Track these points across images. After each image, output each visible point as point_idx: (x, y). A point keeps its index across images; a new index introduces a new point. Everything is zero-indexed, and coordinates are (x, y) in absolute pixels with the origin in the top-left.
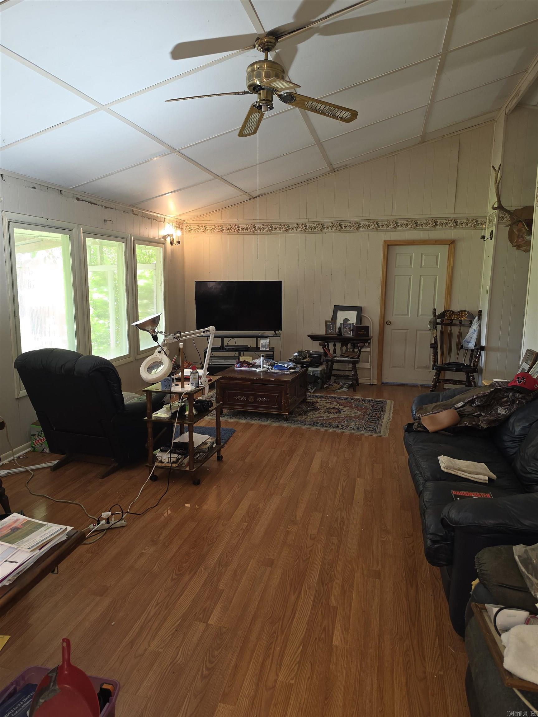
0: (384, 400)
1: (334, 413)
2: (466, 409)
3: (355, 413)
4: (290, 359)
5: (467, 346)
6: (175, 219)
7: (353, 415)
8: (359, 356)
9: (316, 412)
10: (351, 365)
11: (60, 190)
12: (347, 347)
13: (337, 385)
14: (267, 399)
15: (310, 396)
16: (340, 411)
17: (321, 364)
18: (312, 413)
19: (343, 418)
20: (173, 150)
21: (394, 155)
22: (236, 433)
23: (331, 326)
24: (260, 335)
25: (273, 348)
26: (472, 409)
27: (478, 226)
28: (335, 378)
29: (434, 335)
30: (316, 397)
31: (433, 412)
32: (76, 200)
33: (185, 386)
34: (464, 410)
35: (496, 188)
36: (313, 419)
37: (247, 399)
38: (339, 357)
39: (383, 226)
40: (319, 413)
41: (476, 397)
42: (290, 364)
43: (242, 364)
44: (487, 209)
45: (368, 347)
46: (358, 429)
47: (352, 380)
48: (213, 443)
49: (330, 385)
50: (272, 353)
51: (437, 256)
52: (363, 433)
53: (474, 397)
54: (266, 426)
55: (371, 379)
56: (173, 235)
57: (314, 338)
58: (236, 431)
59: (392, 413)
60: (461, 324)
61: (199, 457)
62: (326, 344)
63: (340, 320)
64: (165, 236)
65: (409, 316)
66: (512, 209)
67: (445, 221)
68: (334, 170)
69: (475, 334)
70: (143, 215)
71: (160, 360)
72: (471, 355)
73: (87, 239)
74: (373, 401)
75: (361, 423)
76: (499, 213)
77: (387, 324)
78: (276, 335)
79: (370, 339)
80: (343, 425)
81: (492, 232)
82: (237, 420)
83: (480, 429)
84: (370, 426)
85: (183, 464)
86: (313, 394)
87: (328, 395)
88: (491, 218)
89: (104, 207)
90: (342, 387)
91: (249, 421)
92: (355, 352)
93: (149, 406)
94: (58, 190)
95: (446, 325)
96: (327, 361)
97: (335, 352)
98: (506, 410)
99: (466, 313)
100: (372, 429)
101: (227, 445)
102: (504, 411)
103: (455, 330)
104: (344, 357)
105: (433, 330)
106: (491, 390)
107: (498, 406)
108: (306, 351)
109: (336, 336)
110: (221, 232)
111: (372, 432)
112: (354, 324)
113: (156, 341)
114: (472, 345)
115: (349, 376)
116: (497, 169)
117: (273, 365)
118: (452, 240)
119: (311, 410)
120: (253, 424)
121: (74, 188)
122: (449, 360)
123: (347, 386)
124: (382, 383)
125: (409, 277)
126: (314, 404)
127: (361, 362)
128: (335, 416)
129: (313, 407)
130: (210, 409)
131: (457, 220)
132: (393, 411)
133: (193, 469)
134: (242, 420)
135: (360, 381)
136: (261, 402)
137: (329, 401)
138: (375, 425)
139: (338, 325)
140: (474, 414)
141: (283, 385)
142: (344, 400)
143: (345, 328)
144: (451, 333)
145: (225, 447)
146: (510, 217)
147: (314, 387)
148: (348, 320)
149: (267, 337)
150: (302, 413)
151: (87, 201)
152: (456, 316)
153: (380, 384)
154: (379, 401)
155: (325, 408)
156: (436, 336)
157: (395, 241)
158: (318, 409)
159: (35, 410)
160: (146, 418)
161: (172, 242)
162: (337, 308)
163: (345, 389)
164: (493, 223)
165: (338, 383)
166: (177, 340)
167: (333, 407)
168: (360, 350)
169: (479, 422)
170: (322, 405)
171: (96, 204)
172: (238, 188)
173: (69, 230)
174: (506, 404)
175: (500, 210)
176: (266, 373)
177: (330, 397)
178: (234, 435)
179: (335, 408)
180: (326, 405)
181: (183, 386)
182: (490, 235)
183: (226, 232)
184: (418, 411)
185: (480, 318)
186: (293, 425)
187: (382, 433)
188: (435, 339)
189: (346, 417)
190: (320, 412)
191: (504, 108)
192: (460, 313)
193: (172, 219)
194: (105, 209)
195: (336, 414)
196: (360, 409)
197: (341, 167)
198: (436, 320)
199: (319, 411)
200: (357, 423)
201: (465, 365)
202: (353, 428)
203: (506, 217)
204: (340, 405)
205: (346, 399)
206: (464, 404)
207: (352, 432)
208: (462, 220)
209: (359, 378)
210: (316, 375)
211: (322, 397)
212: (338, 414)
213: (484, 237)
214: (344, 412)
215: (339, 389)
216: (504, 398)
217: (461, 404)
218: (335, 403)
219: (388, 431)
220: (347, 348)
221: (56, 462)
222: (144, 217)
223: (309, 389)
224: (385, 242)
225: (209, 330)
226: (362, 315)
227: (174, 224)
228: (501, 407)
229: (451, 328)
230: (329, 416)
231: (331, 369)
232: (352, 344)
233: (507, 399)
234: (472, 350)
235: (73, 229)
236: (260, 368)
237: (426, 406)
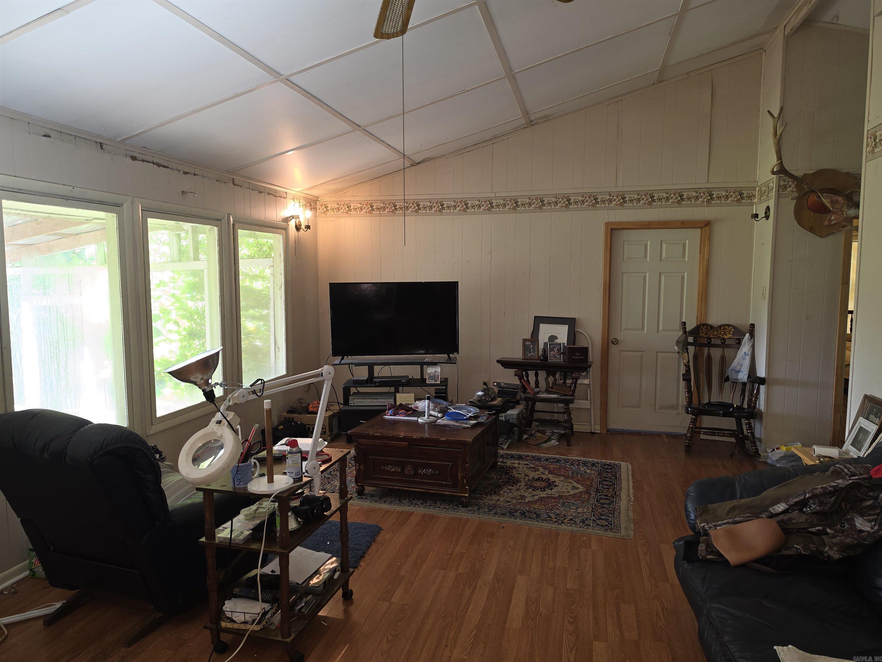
0: (616, 462)
1: (541, 489)
2: (793, 519)
3: (574, 488)
4: (470, 402)
5: (736, 378)
6: (303, 195)
7: (572, 492)
8: (574, 391)
9: (513, 486)
10: (561, 405)
11: (101, 143)
12: (554, 376)
13: (542, 436)
14: (435, 471)
15: (502, 456)
16: (550, 485)
17: (518, 403)
18: (507, 490)
19: (555, 498)
20: (277, 74)
21: (617, 101)
22: (382, 533)
23: (531, 346)
24: (426, 360)
25: (446, 380)
26: (806, 520)
27: (743, 201)
28: (538, 423)
29: (684, 361)
30: (512, 457)
31: (730, 521)
32: (131, 160)
33: (276, 477)
34: (790, 519)
35: (777, 142)
36: (509, 502)
37: (403, 470)
38: (543, 393)
39: (603, 202)
40: (518, 490)
41: (810, 494)
42: (472, 409)
43: (398, 408)
44: (756, 176)
45: (586, 377)
46: (583, 521)
47: (565, 428)
48: (336, 569)
49: (532, 435)
50: (445, 387)
51: (683, 244)
52: (592, 530)
53: (806, 495)
54: (432, 517)
55: (591, 425)
56: (299, 216)
57: (506, 364)
58: (383, 530)
59: (631, 487)
60: (724, 345)
61: (303, 607)
62: (524, 373)
63: (543, 338)
64: (287, 218)
65: (645, 331)
66: (799, 174)
67: (694, 194)
68: (531, 123)
69: (747, 360)
70: (251, 187)
71: (218, 437)
72: (742, 391)
73: (150, 220)
74: (599, 463)
75: (585, 511)
76: (779, 180)
77: (613, 343)
78: (450, 361)
79: (590, 366)
80: (558, 515)
81: (768, 208)
82: (386, 506)
83: (826, 559)
84: (603, 515)
85: (273, 625)
86: (506, 452)
87: (530, 454)
88: (764, 189)
89: (181, 172)
90: (549, 439)
91: (406, 508)
92: (568, 385)
93: (209, 517)
94: (96, 142)
95: (703, 345)
96: (527, 400)
97: (537, 385)
98: (873, 523)
99: (730, 328)
100: (605, 523)
101: (364, 562)
102: (869, 524)
103: (716, 353)
104: (551, 394)
105: (682, 354)
106: (838, 481)
107: (855, 514)
108: (494, 382)
109: (539, 361)
110: (370, 212)
111: (607, 528)
112: (564, 344)
113: (211, 402)
114: (743, 376)
115: (559, 422)
116: (776, 115)
117: (444, 412)
118: (706, 221)
119: (505, 483)
120: (413, 513)
121: (125, 139)
122: (710, 399)
123: (557, 437)
124: (608, 430)
125: (644, 274)
126: (510, 472)
127: (576, 400)
128: (544, 494)
129: (507, 476)
130: (325, 513)
131: (712, 193)
132: (633, 483)
133: (290, 635)
134: (395, 506)
135: (576, 428)
136: (425, 476)
137: (532, 466)
138: (610, 513)
139: (541, 346)
140: (810, 529)
141: (460, 449)
142: (555, 462)
143: (552, 350)
144: (709, 357)
145: (361, 566)
146: (797, 186)
147: (507, 439)
148: (555, 338)
149: (437, 365)
150: (490, 489)
151: (151, 162)
152: (716, 333)
153: (605, 432)
154: (608, 465)
155: (527, 478)
156: (688, 362)
157: (622, 223)
158: (514, 481)
159: (18, 517)
160: (203, 539)
161: (298, 226)
162: (539, 320)
163: (554, 442)
164: (769, 195)
165: (543, 432)
166: (257, 395)
167: (539, 476)
168: (575, 383)
169: (825, 548)
170: (521, 473)
171: (168, 168)
172: (392, 147)
173: (117, 205)
174: (872, 512)
175: (781, 175)
176: (433, 425)
177: (533, 457)
178: (379, 538)
179: (542, 478)
180: (527, 472)
181: (271, 480)
182: (766, 213)
183: (378, 212)
184: (701, 515)
185: (752, 335)
186: (476, 515)
187: (623, 532)
188: (686, 367)
189: (560, 497)
190: (520, 486)
191: (782, 27)
192: (722, 328)
193: (299, 194)
194: (183, 175)
195: (544, 491)
196: (581, 480)
197: (541, 118)
198: (686, 339)
199: (517, 485)
200: (580, 510)
201: (735, 406)
202: (575, 522)
203: (790, 186)
204: (549, 473)
205: (558, 461)
206: (787, 507)
207: (574, 528)
208: (720, 193)
209: (573, 423)
210: (511, 421)
211: (520, 457)
212: (548, 491)
213: (756, 216)
214: (556, 486)
215: (545, 442)
216: (866, 500)
217: (782, 508)
218: (541, 469)
219: (632, 525)
220: (555, 380)
221: (58, 605)
222: (252, 190)
223: (501, 444)
224: (607, 224)
225: (322, 373)
226: (575, 330)
227: (301, 200)
228: (862, 516)
229: (709, 350)
230: (535, 495)
231: (533, 410)
232: (563, 374)
233: (873, 503)
234: (744, 384)
235: (123, 205)
236: (425, 416)
237: (714, 505)
